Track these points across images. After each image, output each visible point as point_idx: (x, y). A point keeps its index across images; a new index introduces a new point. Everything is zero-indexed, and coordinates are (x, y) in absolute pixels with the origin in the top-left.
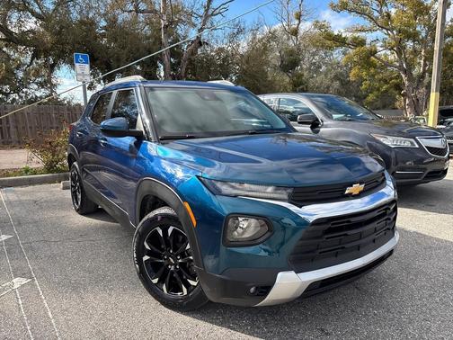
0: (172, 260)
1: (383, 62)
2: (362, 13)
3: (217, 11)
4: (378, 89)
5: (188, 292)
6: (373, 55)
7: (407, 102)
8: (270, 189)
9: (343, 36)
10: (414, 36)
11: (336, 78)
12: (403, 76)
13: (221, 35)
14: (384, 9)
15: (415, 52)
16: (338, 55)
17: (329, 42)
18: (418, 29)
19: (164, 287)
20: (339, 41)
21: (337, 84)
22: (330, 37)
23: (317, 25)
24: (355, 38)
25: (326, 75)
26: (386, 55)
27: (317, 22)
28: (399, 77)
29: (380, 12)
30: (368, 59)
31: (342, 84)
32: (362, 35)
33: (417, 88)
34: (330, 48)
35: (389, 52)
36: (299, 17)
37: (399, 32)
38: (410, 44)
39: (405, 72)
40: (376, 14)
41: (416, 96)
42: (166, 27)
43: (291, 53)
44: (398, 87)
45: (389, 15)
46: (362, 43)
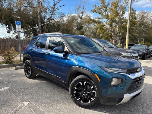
0: (85, 92)
1: (106, 28)
2: (100, 13)
3: (56, 9)
4: (105, 37)
5: (91, 102)
6: (104, 26)
7: (113, 41)
8: (120, 70)
9: (95, 20)
10: (115, 21)
11: (92, 33)
12: (112, 33)
13: (57, 17)
14: (106, 13)
15: (116, 26)
16: (92, 26)
17: (91, 21)
18: (116, 19)
19: (82, 101)
20: (94, 21)
21: (92, 35)
22: (91, 20)
23: (87, 16)
24: (98, 21)
25: (89, 32)
26: (107, 27)
27: (87, 15)
28: (111, 33)
29: (105, 14)
30: (102, 27)
31: (94, 35)
32: (100, 20)
33: (116, 37)
34: (91, 23)
35: (108, 26)
36: (82, 13)
37: (111, 20)
38: (114, 24)
39: (113, 32)
40: (104, 14)
41: (116, 39)
42: (39, 13)
43: (80, 24)
44: (111, 36)
45: (108, 15)
46: (100, 22)
